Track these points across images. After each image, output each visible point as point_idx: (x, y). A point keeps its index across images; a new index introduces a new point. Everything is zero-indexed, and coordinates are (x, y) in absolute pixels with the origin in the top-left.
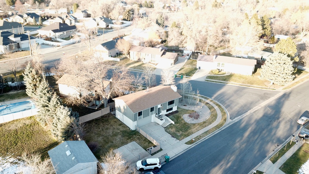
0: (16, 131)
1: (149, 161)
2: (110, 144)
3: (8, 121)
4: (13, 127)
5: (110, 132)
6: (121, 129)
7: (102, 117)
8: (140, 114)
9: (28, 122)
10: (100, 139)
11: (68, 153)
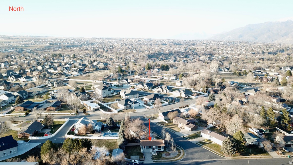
0: (111, 143)
1: (136, 161)
2: (132, 154)
3: (110, 139)
4: (110, 141)
5: (135, 151)
6: (139, 151)
7: (137, 146)
8: (144, 147)
9: (115, 141)
10: (130, 152)
11: (117, 151)
